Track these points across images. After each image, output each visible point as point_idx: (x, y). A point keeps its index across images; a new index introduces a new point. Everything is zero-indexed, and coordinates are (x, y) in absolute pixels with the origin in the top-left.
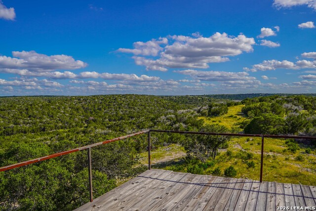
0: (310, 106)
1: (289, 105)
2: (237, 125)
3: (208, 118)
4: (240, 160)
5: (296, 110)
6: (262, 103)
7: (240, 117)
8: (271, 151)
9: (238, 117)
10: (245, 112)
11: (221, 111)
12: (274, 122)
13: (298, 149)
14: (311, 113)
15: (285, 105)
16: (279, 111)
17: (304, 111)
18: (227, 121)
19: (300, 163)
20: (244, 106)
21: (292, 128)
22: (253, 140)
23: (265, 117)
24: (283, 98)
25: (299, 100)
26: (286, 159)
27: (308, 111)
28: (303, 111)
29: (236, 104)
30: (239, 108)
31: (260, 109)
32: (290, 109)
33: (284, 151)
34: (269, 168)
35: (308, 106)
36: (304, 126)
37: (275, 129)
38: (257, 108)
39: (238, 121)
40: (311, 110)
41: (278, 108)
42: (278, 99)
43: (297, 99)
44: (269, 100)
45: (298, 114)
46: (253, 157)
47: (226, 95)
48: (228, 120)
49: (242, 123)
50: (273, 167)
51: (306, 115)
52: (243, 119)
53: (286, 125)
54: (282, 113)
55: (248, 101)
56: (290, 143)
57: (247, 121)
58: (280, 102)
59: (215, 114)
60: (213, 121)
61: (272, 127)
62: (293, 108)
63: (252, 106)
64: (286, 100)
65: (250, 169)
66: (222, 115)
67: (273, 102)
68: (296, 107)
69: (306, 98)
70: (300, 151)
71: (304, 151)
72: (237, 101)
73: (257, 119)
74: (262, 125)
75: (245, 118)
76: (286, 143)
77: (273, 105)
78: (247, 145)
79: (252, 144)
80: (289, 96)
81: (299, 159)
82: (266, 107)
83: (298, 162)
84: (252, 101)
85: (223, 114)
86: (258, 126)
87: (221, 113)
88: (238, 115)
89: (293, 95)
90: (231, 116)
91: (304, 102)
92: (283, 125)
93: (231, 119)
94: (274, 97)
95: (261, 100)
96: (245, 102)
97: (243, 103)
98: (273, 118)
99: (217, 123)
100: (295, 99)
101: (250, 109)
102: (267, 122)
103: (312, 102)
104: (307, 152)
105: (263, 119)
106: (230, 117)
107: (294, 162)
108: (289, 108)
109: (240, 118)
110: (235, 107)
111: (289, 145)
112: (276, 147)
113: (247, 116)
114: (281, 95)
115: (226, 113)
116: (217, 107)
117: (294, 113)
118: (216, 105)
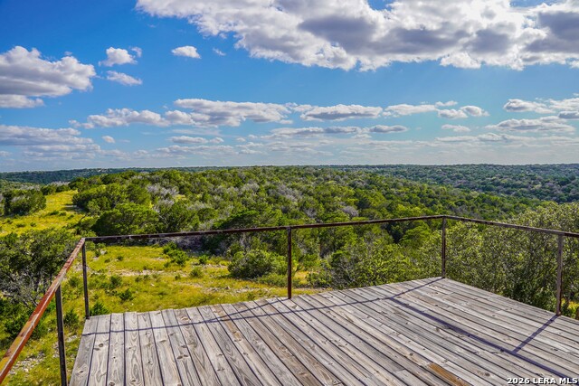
0: (189, 187)
1: (156, 188)
2: (68, 228)
3: (6, 220)
4: (102, 291)
5: (168, 195)
6: (111, 185)
7: (72, 213)
8: (145, 269)
9: (69, 213)
10: (80, 204)
11: (34, 205)
12: (140, 218)
13: (188, 260)
14: (191, 199)
15: (149, 187)
16: (141, 198)
17: (180, 196)
18: (47, 222)
19: (200, 281)
20: (76, 192)
21: (170, 226)
22: (106, 253)
23: (122, 210)
24: (144, 176)
25: (170, 178)
26: (177, 278)
27: (186, 196)
28: (178, 197)
29: (59, 190)
30: (66, 197)
31: (108, 196)
32: (158, 195)
33: (167, 265)
34: (158, 297)
35: (186, 188)
36: (189, 221)
37: (142, 230)
38: (103, 195)
39: (69, 221)
40: (190, 195)
41: (139, 193)
42: (135, 177)
43: (168, 177)
44: (121, 179)
45: (172, 202)
46: (122, 283)
47: (33, 173)
48: (48, 220)
49: (79, 224)
50: (161, 294)
51: (185, 202)
52: (79, 218)
53: (160, 221)
54: (147, 202)
55: (82, 183)
56: (171, 252)
57: (89, 220)
58: (141, 182)
59: (22, 210)
60: (19, 226)
61: (137, 227)
62: (162, 192)
63: (92, 191)
64: (149, 180)
65: (125, 304)
66: (34, 212)
67: (129, 182)
68: (167, 191)
69: (181, 175)
70: (191, 263)
71: (197, 261)
72: (59, 184)
73: (110, 214)
74: (119, 226)
75: (81, 215)
76: (165, 252)
77: (130, 189)
78: (99, 263)
79: (107, 261)
80: (152, 172)
81: (195, 275)
82: (118, 193)
83: (195, 280)
84: (90, 182)
85: (37, 210)
86: (111, 226)
87: (33, 209)
88: (67, 209)
89: (160, 170)
90: (54, 213)
91: (178, 182)
92: (154, 222)
93: (55, 219)
94: (127, 174)
95: (106, 181)
96: (75, 185)
97: (72, 187)
98: (137, 211)
99: (28, 228)
100: (164, 177)
101: (89, 198)
102: (127, 218)
103: (190, 181)
104: (202, 262)
105: (119, 213)
106: (52, 214)
107: (189, 281)
108: (156, 192)
109: (72, 216)
110: (58, 194)
111: (171, 255)
112: (151, 261)
113: (86, 210)
114: (139, 171)
115: (44, 207)
116: (24, 198)
117: (165, 201)
118: (21, 194)
